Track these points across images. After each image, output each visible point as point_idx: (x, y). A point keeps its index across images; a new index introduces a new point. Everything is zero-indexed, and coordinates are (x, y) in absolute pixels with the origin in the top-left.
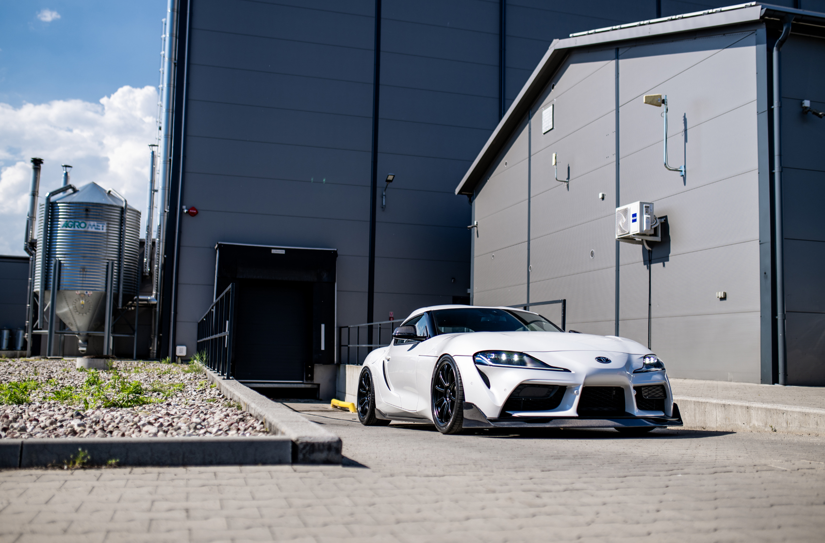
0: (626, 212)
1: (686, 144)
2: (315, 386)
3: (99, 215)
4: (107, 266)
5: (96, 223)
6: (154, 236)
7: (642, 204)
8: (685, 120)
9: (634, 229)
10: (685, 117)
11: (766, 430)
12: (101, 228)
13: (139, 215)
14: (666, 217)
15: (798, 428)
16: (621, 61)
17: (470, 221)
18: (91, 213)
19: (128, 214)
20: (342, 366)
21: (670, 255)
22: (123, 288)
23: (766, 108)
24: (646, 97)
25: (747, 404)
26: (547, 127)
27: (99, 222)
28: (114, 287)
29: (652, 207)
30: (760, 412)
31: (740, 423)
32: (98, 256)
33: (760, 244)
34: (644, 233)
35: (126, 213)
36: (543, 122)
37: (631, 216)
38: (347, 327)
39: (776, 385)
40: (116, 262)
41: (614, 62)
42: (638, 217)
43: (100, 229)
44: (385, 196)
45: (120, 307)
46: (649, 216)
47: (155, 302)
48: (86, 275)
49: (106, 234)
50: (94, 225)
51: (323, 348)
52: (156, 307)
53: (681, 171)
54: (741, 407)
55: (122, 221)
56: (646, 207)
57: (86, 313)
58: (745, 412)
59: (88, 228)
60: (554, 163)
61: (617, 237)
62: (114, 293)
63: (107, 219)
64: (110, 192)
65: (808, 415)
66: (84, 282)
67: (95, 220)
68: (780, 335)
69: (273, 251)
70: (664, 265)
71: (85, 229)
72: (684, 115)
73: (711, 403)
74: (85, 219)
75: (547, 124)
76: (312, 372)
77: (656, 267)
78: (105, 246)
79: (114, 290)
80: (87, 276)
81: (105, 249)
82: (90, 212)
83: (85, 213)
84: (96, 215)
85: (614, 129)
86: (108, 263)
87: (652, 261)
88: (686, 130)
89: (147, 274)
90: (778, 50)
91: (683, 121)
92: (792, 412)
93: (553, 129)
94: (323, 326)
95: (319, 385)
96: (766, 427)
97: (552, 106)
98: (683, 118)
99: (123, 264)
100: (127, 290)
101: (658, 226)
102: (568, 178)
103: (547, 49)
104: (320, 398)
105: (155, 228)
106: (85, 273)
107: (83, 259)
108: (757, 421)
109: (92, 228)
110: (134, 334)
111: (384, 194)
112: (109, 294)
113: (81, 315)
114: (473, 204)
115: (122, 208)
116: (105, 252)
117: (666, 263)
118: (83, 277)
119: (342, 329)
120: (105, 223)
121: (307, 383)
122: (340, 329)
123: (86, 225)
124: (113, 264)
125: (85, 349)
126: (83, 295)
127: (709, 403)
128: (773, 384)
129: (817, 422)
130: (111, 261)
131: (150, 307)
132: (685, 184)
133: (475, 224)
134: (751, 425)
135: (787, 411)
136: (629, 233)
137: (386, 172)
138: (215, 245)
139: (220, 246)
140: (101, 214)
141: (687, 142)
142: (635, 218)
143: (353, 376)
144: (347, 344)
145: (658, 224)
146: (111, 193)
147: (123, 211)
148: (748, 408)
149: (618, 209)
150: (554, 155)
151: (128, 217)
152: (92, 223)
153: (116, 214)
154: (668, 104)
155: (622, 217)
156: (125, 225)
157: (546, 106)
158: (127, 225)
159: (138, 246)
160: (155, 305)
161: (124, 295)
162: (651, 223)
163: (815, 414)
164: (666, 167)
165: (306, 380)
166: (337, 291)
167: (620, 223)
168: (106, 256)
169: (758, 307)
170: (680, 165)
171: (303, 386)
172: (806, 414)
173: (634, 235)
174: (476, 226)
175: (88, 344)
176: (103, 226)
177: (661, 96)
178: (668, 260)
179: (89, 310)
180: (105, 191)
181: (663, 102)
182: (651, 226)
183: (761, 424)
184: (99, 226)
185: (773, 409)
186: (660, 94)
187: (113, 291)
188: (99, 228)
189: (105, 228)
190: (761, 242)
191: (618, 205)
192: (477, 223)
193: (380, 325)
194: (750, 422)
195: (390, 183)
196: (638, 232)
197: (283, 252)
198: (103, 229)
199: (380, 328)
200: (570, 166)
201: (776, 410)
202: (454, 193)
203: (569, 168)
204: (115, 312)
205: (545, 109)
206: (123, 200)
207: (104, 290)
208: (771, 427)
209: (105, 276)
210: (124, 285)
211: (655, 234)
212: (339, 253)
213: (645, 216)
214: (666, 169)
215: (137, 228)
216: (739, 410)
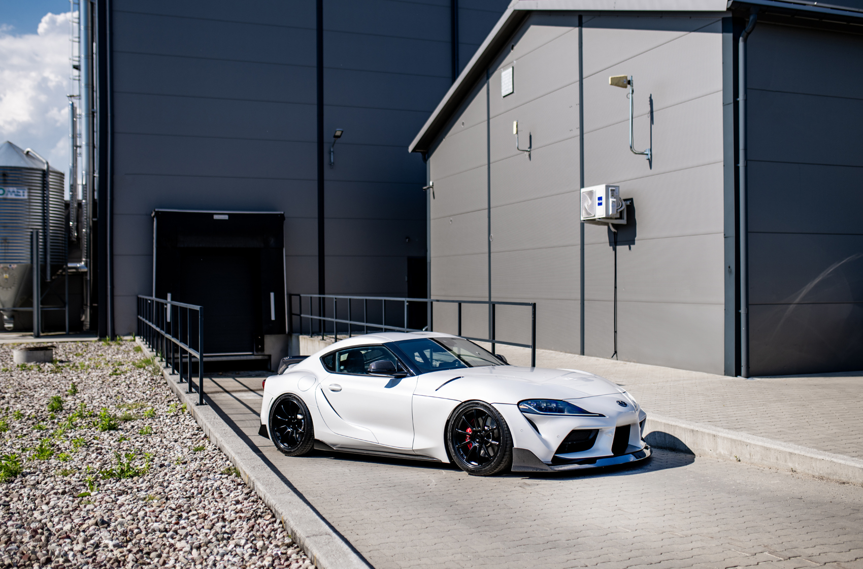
0: (591, 194)
1: (652, 126)
2: (266, 357)
3: (18, 180)
4: (32, 236)
5: (15, 189)
6: (80, 197)
7: (607, 187)
8: (651, 101)
9: (600, 213)
10: (650, 98)
11: (731, 458)
12: (21, 194)
13: (62, 176)
14: (632, 199)
15: (760, 461)
16: (585, 30)
17: (425, 183)
18: (9, 178)
19: (50, 177)
20: (294, 336)
21: (636, 239)
22: (51, 258)
23: (732, 101)
24: (612, 78)
25: (714, 433)
26: (507, 90)
27: (19, 188)
28: (41, 258)
29: (617, 190)
30: (725, 442)
31: (707, 450)
32: (20, 225)
33: (725, 238)
34: (610, 217)
35: (48, 176)
36: (503, 84)
37: (597, 199)
38: (299, 295)
39: (739, 378)
40: (41, 231)
41: (577, 29)
42: (604, 201)
43: (20, 196)
44: (333, 152)
45: (49, 280)
46: (615, 200)
47: (85, 270)
48: (8, 246)
49: (28, 201)
50: (14, 192)
51: (273, 318)
52: (86, 275)
53: (647, 154)
54: (709, 434)
55: (45, 186)
56: (611, 190)
57: (11, 288)
58: (712, 440)
59: (7, 195)
60: (515, 132)
61: (582, 219)
62: (41, 265)
63: (27, 184)
64: (28, 152)
65: (769, 450)
66: (7, 254)
67: (14, 185)
68: (743, 329)
69: (216, 217)
70: (630, 248)
71: (4, 196)
72: (649, 96)
73: (681, 427)
74: (3, 185)
75: (506, 88)
76: (262, 343)
77: (622, 249)
78: (28, 213)
79: (41, 261)
80: (10, 248)
81: (28, 217)
82: (8, 176)
83: (2, 178)
84: (15, 180)
85: (578, 101)
86: (32, 232)
87: (618, 243)
88: (652, 112)
89: (75, 240)
90: (745, 41)
91: (649, 103)
92: (755, 445)
93: (513, 93)
94: (272, 295)
95: (270, 356)
96: (731, 456)
97: (511, 69)
98: (649, 99)
99: (48, 233)
100: (55, 260)
101: (624, 209)
102: (530, 147)
103: (506, 8)
104: (272, 369)
105: (80, 189)
106: (7, 244)
107: (4, 230)
108: (723, 449)
109: (11, 195)
110: (65, 307)
111: (332, 150)
112: (35, 266)
113: (5, 289)
114: (428, 162)
115: (44, 171)
116: (28, 220)
117: (632, 246)
118: (5, 249)
119: (293, 297)
120: (26, 188)
121: (257, 354)
122: (290, 296)
123: (4, 191)
124: (37, 233)
125: (11, 325)
126: (6, 269)
127: (678, 426)
128: (736, 376)
129: (777, 457)
130: (35, 231)
131: (79, 275)
132: (651, 168)
133: (431, 184)
134: (718, 452)
135: (750, 444)
136: (594, 216)
137: (333, 128)
138: (152, 213)
139: (157, 213)
140: (20, 179)
141: (653, 124)
142: (600, 201)
143: (307, 349)
144: (298, 313)
145: (624, 207)
146: (30, 153)
147: (45, 174)
148: (714, 436)
149: (583, 190)
150: (515, 123)
151: (51, 180)
152: (11, 189)
153: (38, 178)
154: (634, 85)
155: (588, 200)
156: (48, 189)
157: (505, 68)
158: (51, 190)
159: (63, 208)
160: (86, 273)
161: (52, 266)
162: (617, 207)
163: (775, 450)
164: (632, 151)
165: (257, 351)
166: (286, 256)
167: (586, 205)
168: (29, 225)
169: (722, 300)
170: (646, 148)
171: (253, 357)
172: (767, 449)
173: (600, 218)
174: (432, 187)
175: (14, 320)
176: (24, 192)
177: (626, 77)
178: (634, 244)
179: (14, 284)
180: (23, 151)
181: (629, 82)
182: (617, 210)
183: (727, 453)
184: (19, 192)
185: (737, 440)
186: (626, 75)
187: (40, 263)
188: (19, 194)
189: (26, 194)
190: (726, 236)
191: (582, 186)
192: (433, 183)
193: (336, 299)
194: (717, 450)
195: (339, 139)
196: (604, 216)
197: (226, 217)
198: (24, 196)
199: (336, 302)
200: (532, 134)
201: (740, 441)
202: (408, 152)
203: (530, 136)
204: (43, 284)
205: (504, 70)
206: (44, 161)
207: (29, 262)
208: (736, 457)
209: (29, 247)
210: (51, 255)
211: (621, 218)
212: (285, 215)
213: (611, 200)
214: (632, 152)
215: (61, 191)
216: (707, 437)
